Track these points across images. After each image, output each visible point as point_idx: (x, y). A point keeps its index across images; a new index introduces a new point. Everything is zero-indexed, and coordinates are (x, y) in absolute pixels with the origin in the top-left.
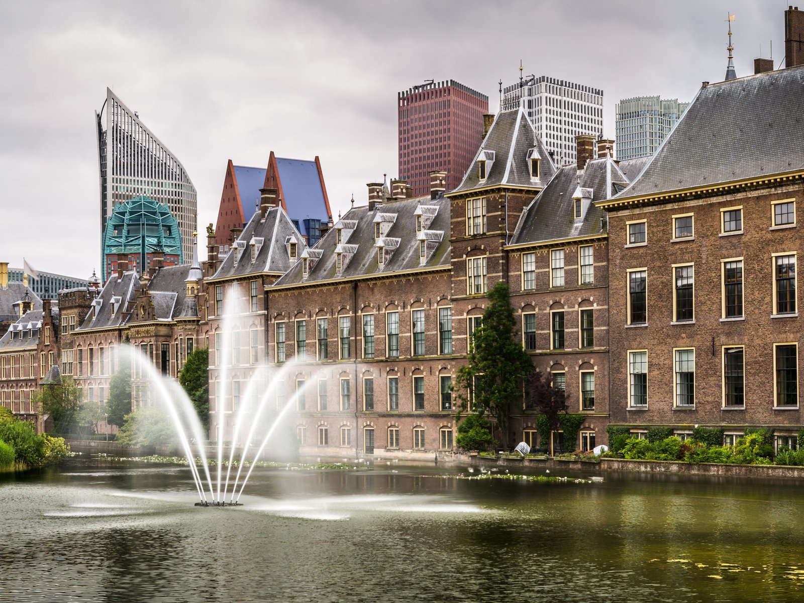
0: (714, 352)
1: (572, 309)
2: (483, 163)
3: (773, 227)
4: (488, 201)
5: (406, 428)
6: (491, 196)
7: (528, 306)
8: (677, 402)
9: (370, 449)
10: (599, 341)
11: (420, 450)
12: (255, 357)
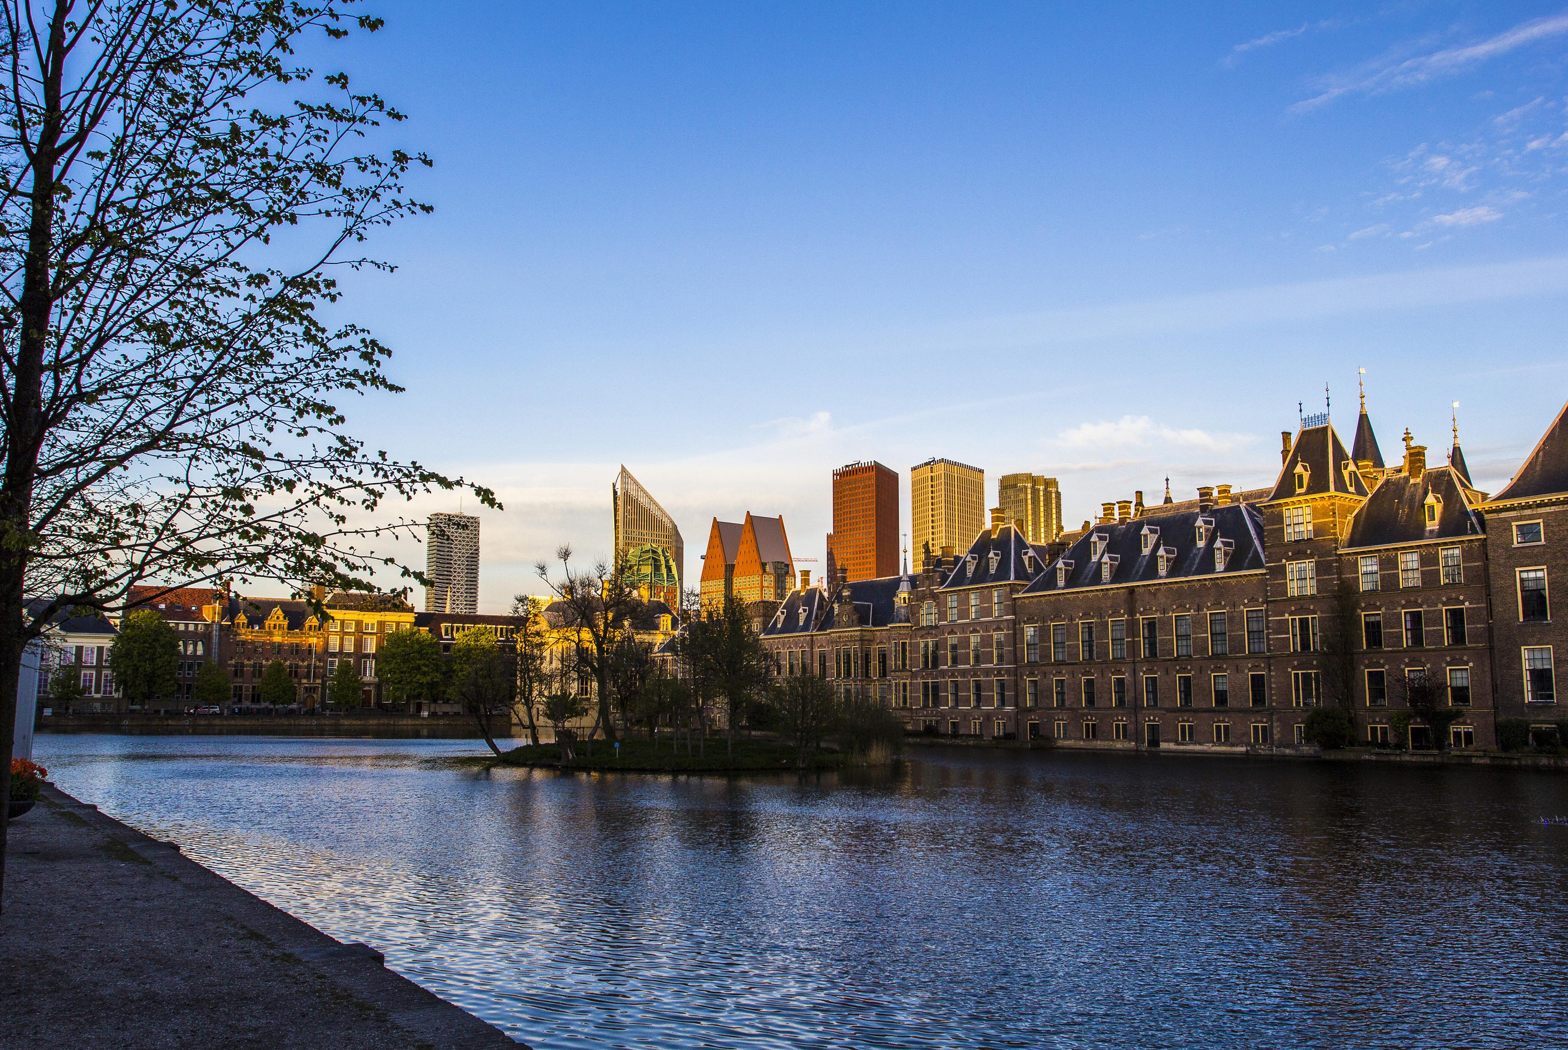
2: (1299, 476)
4: (1314, 508)
5: (1203, 722)
6: (1318, 504)
7: (1372, 606)
9: (1154, 742)
10: (1475, 638)
11: (1224, 744)
12: (1000, 658)
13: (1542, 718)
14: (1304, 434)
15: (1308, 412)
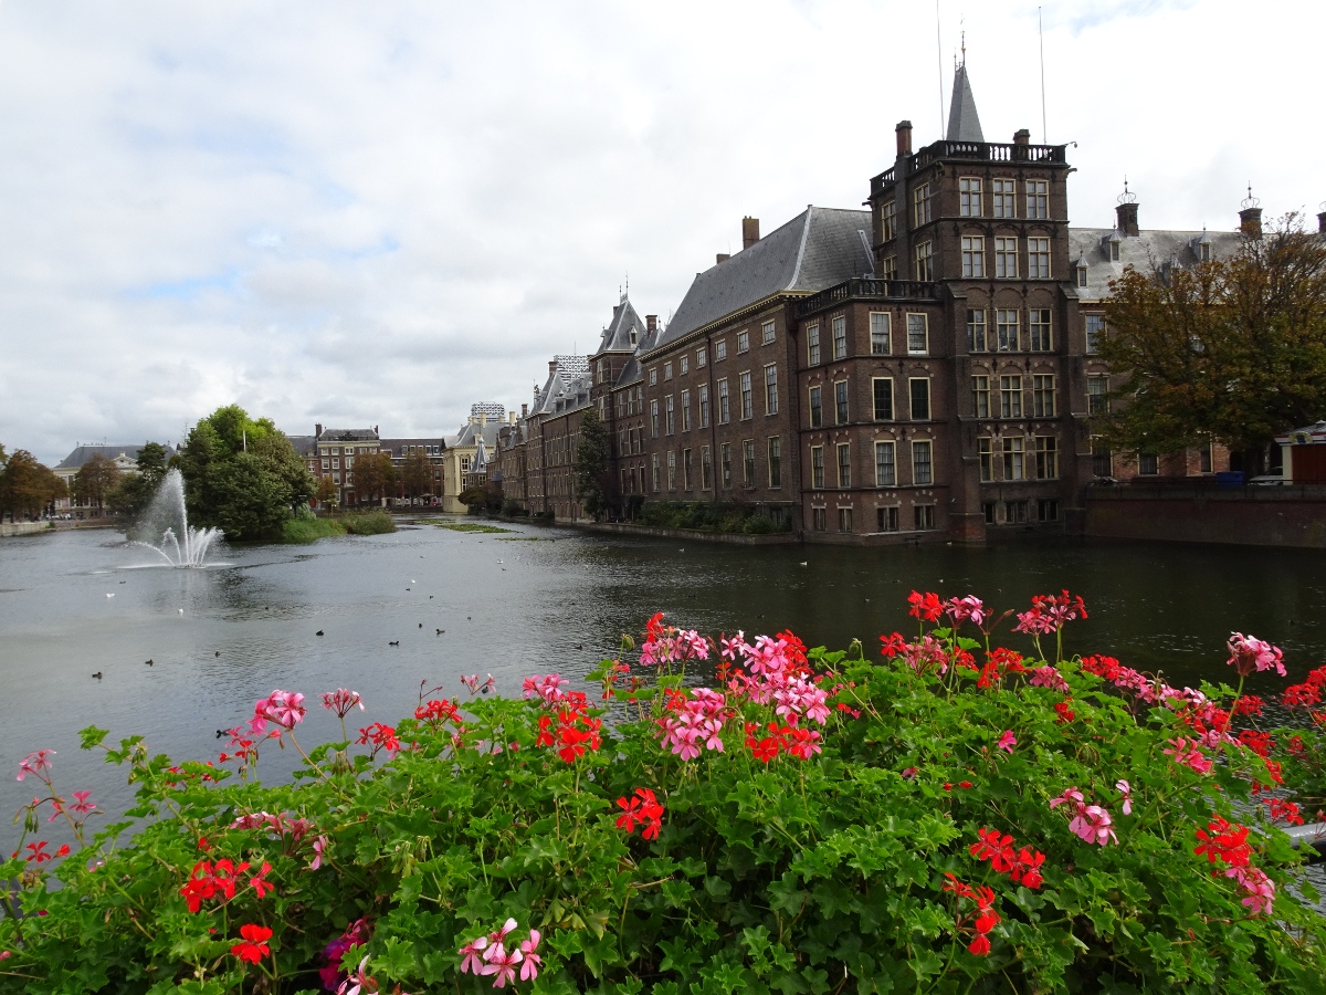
1: (636, 427)
4: (603, 361)
6: (604, 358)
7: (621, 427)
8: (670, 487)
15: (622, 295)
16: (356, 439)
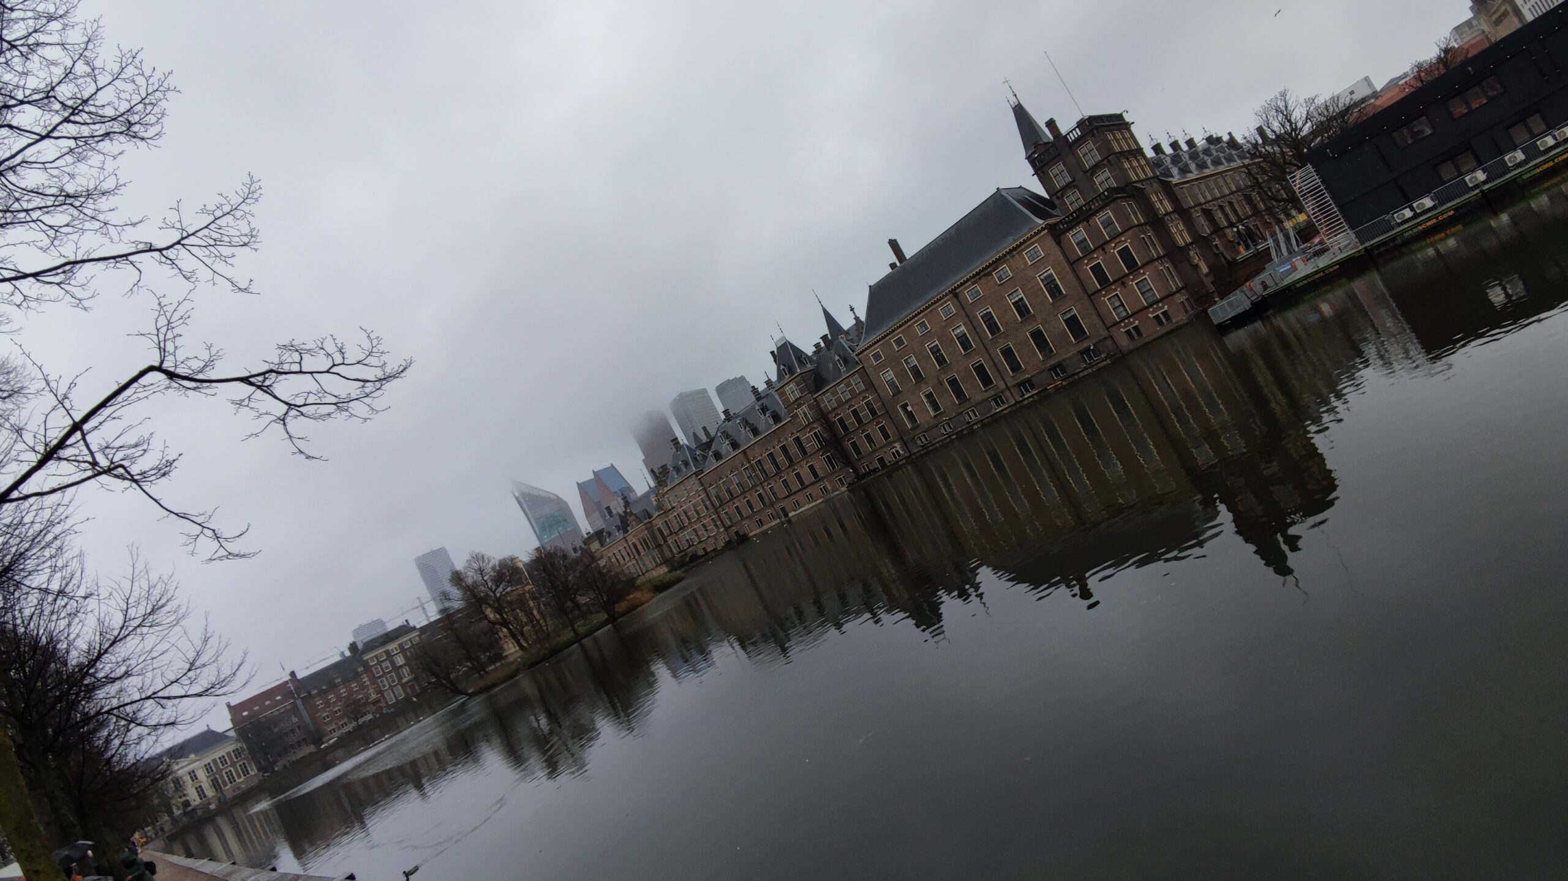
0: (941, 384)
1: (860, 404)
2: (783, 369)
3: (944, 319)
4: (796, 382)
5: (800, 497)
6: (796, 379)
7: (837, 415)
8: (932, 414)
9: (786, 515)
10: (880, 410)
11: (812, 502)
12: (707, 509)
13: (918, 432)
14: (778, 349)
15: (776, 338)
16: (396, 638)
